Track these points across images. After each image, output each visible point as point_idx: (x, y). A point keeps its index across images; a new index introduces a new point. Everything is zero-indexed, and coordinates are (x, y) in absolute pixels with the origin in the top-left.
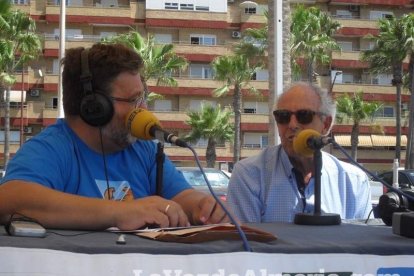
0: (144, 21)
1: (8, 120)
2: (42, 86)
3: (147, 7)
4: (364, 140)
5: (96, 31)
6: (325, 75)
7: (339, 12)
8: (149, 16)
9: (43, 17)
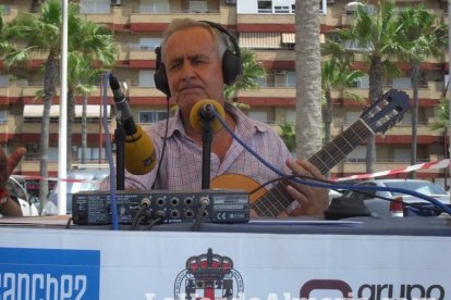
0: (235, 26)
1: (85, 136)
2: (128, 99)
3: (239, 12)
6: (437, 80)
8: (241, 21)
9: (128, 26)
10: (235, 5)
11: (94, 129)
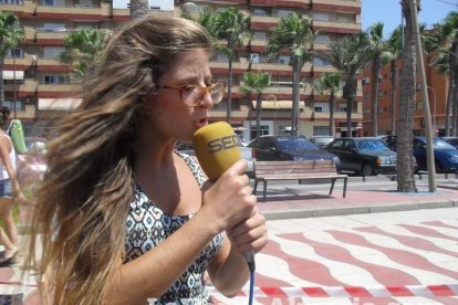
0: (111, 17)
2: (36, 67)
3: (114, 7)
4: (265, 104)
5: (76, 25)
6: (246, 57)
7: (256, 11)
8: (115, 13)
9: (35, 14)
10: (111, 2)
11: (9, 88)
